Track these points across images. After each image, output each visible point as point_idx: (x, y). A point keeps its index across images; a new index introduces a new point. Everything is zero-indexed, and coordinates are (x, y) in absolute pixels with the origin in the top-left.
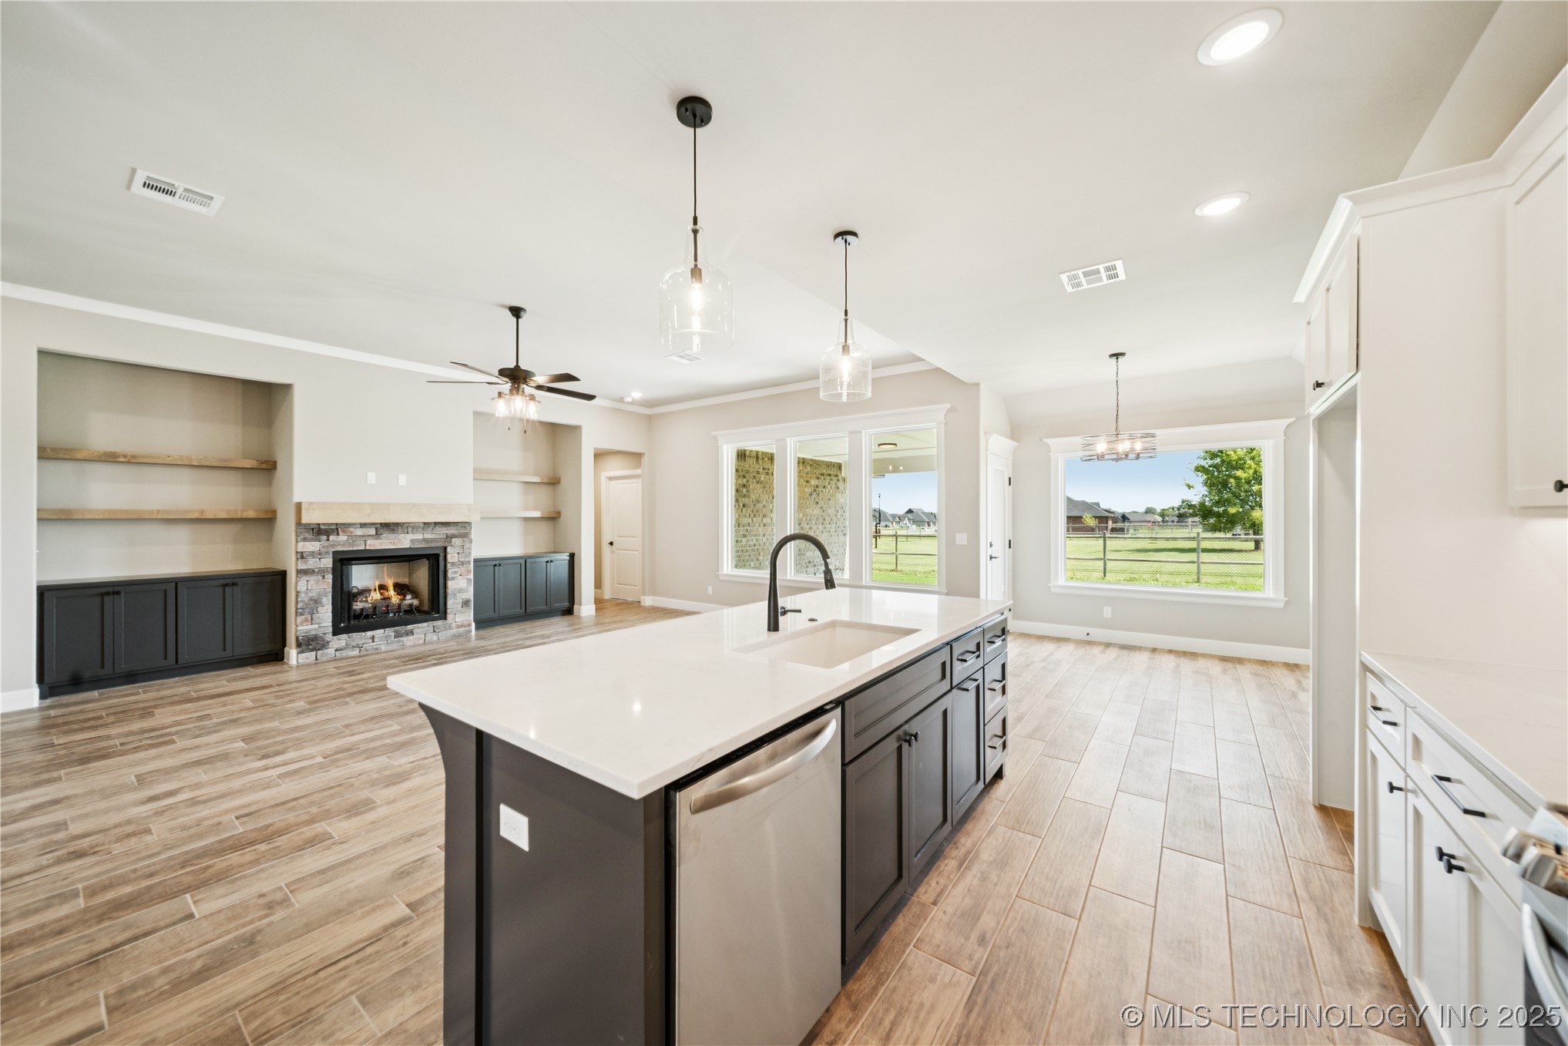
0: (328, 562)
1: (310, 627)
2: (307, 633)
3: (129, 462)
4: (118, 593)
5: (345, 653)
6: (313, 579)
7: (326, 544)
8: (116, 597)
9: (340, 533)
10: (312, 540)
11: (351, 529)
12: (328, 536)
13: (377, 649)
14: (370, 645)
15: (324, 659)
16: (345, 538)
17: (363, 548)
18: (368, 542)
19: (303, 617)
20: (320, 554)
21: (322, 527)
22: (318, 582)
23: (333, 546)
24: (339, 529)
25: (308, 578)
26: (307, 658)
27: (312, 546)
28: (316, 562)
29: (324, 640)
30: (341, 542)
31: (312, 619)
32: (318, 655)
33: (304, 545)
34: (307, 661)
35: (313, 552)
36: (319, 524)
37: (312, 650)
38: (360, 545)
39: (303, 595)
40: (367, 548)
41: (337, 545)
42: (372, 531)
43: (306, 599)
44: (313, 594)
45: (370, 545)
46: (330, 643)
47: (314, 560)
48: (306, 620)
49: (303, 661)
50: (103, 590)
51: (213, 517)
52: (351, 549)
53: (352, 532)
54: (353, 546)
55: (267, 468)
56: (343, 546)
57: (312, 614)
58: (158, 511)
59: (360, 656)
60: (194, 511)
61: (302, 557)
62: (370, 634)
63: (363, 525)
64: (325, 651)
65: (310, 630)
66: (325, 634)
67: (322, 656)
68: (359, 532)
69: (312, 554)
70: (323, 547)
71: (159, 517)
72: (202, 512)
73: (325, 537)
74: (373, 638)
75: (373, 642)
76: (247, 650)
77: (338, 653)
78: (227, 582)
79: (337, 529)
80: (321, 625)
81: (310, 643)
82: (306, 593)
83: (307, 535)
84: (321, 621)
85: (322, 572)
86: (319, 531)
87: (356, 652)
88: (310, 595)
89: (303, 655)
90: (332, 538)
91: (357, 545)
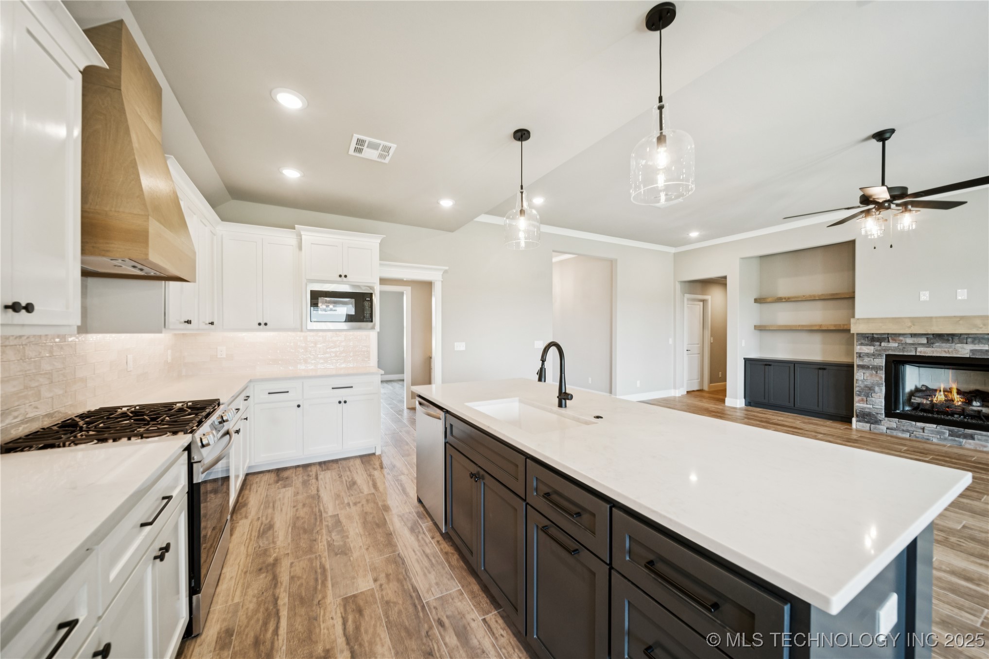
0: (882, 362)
1: (865, 406)
2: (862, 409)
3: (786, 301)
4: (770, 365)
5: (895, 433)
6: (868, 373)
7: (879, 348)
8: (770, 367)
9: (890, 341)
10: (867, 345)
11: (901, 338)
12: (881, 343)
13: (928, 439)
14: (919, 433)
15: (876, 431)
16: (896, 345)
17: (914, 354)
18: (919, 349)
19: (860, 398)
20: (874, 355)
21: (875, 336)
22: (871, 375)
23: (885, 350)
24: (890, 338)
25: (864, 371)
26: (863, 427)
27: (869, 349)
28: (870, 360)
29: (876, 418)
30: (893, 347)
31: (867, 400)
32: (871, 427)
33: (861, 348)
34: (864, 429)
35: (868, 353)
36: (873, 334)
37: (867, 422)
38: (911, 351)
39: (860, 382)
40: (918, 354)
41: (888, 350)
42: (924, 341)
43: (862, 386)
44: (868, 383)
45: (921, 352)
46: (882, 422)
47: (869, 359)
48: (862, 400)
49: (860, 428)
50: (765, 363)
51: (826, 329)
52: (901, 354)
53: (902, 341)
54: (903, 352)
55: (849, 298)
56: (894, 350)
57: (867, 396)
58: (799, 325)
59: (910, 440)
60: (816, 326)
61: (860, 357)
62: (919, 424)
63: (913, 335)
64: (877, 426)
65: (865, 408)
66: (878, 414)
67: (875, 428)
68: (909, 340)
69: (868, 355)
70: (876, 351)
71: (800, 329)
72: (821, 326)
73: (878, 343)
74: (923, 429)
75: (924, 432)
76: (831, 410)
77: (888, 431)
78: (822, 367)
79: (888, 338)
80: (874, 406)
81: (866, 417)
82: (863, 382)
83: (863, 341)
84: (874, 403)
85: (876, 368)
86: (872, 339)
87: (907, 435)
88: (866, 383)
89: (860, 423)
90: (883, 344)
91: (907, 351)
